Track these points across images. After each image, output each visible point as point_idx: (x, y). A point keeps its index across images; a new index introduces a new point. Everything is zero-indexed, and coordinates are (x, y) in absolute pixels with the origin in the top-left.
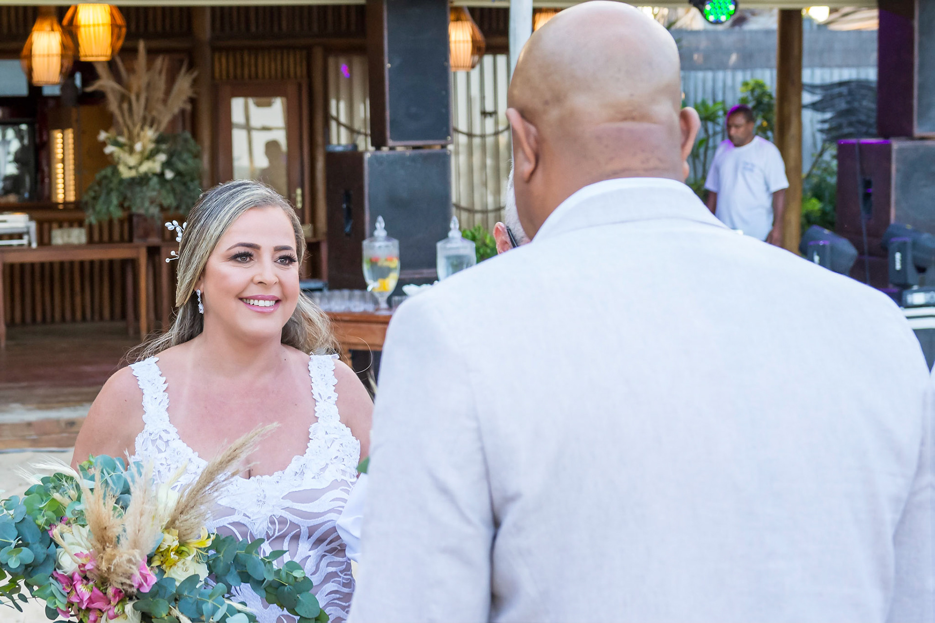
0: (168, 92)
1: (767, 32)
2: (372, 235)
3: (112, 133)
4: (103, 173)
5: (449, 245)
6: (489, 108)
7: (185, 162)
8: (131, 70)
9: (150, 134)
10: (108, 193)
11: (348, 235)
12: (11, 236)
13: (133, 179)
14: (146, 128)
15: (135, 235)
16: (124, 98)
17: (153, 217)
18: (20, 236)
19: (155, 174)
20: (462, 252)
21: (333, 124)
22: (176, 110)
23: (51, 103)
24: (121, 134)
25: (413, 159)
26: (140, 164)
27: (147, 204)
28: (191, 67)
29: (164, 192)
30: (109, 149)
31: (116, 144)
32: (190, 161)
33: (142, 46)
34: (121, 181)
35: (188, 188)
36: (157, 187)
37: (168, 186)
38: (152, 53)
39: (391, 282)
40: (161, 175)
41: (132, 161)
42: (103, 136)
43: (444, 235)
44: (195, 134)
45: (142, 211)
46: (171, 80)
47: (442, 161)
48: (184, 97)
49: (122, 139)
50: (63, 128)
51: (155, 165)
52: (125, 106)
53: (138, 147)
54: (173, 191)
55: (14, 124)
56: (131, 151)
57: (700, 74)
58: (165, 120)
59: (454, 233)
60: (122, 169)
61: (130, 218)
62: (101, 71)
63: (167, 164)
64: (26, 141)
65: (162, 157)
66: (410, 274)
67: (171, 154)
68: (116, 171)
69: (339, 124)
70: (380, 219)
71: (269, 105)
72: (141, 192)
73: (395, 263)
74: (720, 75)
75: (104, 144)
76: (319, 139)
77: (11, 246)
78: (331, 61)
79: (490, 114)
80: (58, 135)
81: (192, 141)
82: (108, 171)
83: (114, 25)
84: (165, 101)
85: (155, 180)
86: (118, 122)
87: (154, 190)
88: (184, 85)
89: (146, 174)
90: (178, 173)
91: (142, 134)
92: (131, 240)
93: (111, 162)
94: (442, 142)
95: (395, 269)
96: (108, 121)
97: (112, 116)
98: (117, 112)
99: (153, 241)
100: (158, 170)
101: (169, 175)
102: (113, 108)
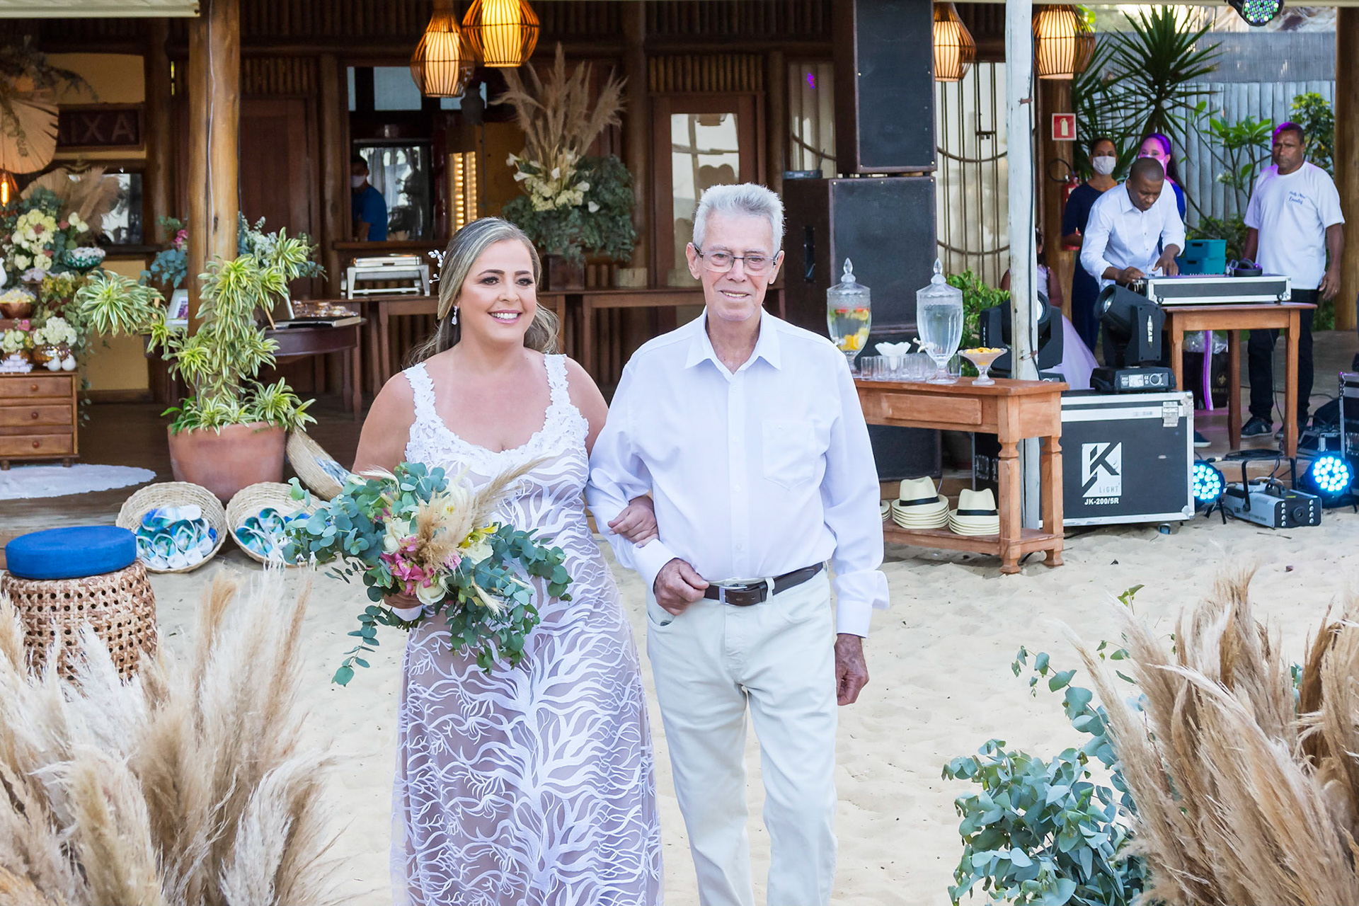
0: (592, 107)
1: (1326, 35)
2: (839, 281)
3: (524, 155)
4: (513, 205)
5: (931, 294)
6: (986, 127)
7: (613, 192)
8: (546, 80)
9: (570, 157)
11: (809, 281)
12: (400, 282)
13: (549, 212)
14: (565, 150)
15: (551, 281)
16: (538, 114)
17: (573, 258)
18: (410, 282)
19: (575, 207)
20: (946, 302)
21: (796, 147)
22: (601, 128)
23: (450, 119)
24: (534, 158)
25: (888, 188)
26: (559, 194)
27: (566, 243)
28: (621, 74)
29: (587, 229)
30: (520, 176)
31: (529, 169)
32: (619, 191)
33: (559, 50)
34: (535, 214)
35: (616, 224)
36: (579, 222)
37: (592, 222)
38: (571, 59)
39: (860, 339)
40: (585, 206)
41: (548, 191)
42: (512, 159)
43: (926, 282)
44: (625, 159)
45: (559, 252)
46: (596, 91)
47: (925, 191)
48: (611, 112)
49: (535, 164)
50: (464, 152)
51: (576, 196)
52: (540, 123)
53: (555, 173)
54: (599, 226)
55: (403, 146)
56: (547, 178)
57: (1245, 87)
58: (589, 139)
59: (938, 279)
60: (535, 199)
62: (509, 79)
63: (590, 195)
64: (419, 167)
65: (585, 186)
66: (883, 329)
67: (595, 183)
68: (528, 204)
69: (803, 145)
70: (848, 260)
71: (717, 123)
72: (560, 228)
73: (866, 316)
74: (1269, 87)
75: (514, 170)
76: (779, 165)
77: (400, 293)
78: (793, 68)
79: (987, 134)
80: (458, 158)
81: (622, 167)
82: (519, 203)
83: (523, 22)
84: (588, 118)
85: (576, 213)
86: (531, 143)
87: (574, 226)
88: (611, 97)
89: (565, 205)
90: (604, 206)
91: (560, 157)
92: (546, 288)
93: (522, 192)
94: (925, 168)
95: (866, 321)
96: (519, 142)
97: (524, 134)
98: (529, 131)
99: (575, 288)
100: (580, 201)
101: (593, 208)
102: (525, 124)
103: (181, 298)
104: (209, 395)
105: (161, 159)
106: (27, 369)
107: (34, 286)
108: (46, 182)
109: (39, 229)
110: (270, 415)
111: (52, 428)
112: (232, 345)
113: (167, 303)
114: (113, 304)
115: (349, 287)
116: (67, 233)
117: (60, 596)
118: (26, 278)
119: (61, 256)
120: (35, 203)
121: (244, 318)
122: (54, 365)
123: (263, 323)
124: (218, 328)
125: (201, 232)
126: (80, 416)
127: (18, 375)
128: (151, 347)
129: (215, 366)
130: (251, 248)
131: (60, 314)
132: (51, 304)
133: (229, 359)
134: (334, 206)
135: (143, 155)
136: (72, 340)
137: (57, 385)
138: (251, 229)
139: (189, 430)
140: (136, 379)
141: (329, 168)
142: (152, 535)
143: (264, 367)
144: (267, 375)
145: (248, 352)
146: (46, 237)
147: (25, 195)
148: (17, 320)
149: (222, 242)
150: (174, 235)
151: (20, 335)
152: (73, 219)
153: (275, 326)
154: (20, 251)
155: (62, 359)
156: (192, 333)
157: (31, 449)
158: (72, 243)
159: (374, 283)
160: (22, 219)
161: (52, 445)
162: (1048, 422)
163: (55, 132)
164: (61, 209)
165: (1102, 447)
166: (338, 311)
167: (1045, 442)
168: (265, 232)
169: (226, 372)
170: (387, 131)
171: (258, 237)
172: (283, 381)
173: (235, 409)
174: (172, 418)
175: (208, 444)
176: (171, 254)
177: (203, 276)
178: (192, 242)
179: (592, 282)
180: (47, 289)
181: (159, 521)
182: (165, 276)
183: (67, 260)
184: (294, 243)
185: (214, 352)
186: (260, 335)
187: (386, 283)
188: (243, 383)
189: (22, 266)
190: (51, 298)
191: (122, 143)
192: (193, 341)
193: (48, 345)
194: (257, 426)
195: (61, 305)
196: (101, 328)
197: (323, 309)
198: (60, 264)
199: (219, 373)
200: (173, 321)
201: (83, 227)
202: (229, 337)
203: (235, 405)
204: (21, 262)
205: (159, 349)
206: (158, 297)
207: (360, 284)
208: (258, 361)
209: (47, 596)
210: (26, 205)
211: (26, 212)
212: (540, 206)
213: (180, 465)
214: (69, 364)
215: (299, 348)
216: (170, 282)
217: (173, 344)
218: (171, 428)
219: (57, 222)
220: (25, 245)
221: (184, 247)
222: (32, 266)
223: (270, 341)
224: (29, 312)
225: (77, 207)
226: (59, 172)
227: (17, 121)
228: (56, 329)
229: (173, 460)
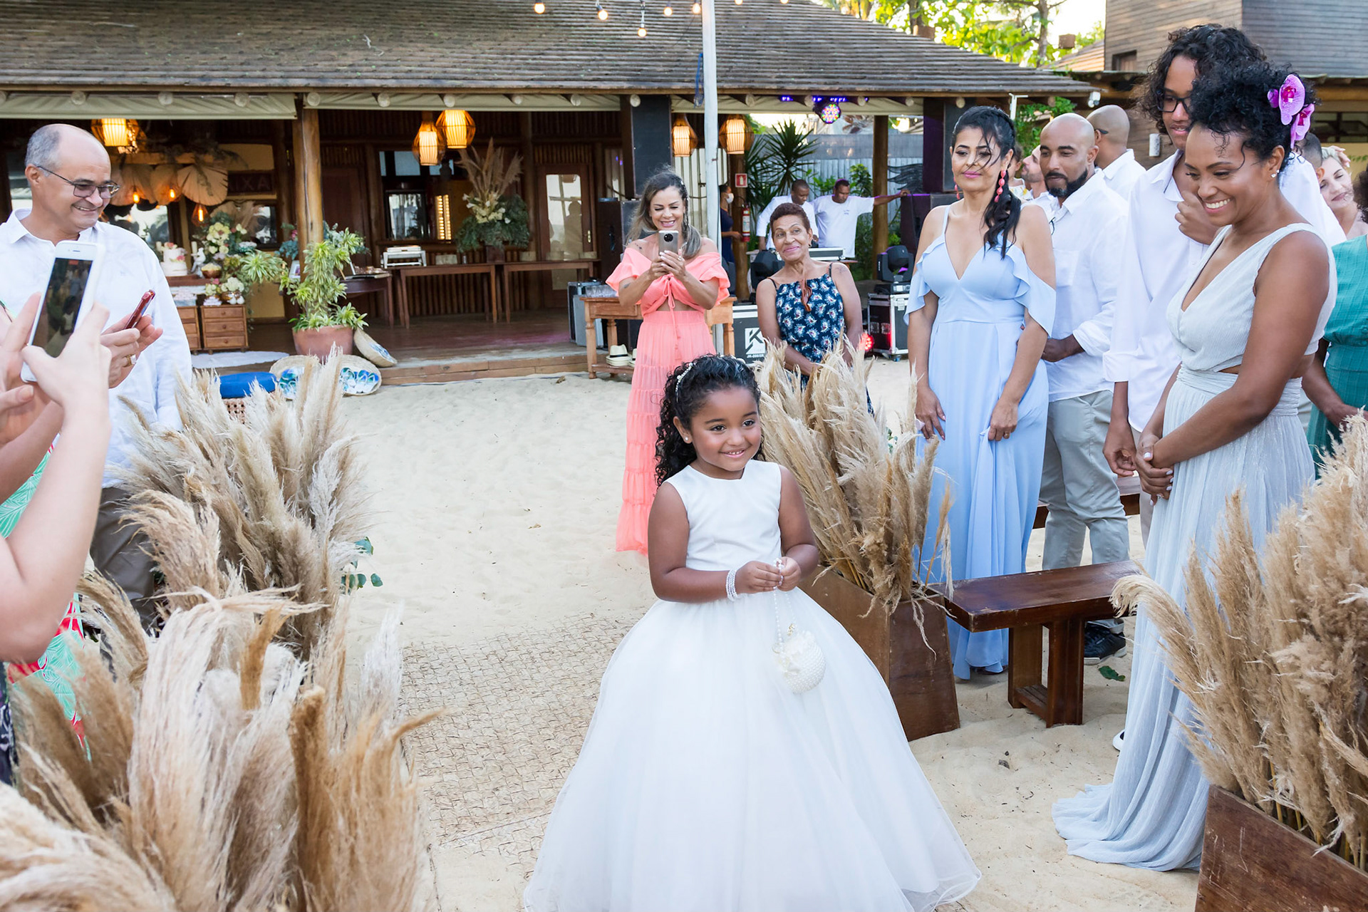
0: (505, 170)
3: (472, 195)
4: (467, 221)
6: (703, 181)
7: (517, 213)
8: (483, 156)
9: (495, 196)
10: (470, 233)
12: (411, 260)
13: (485, 224)
14: (492, 192)
15: (488, 259)
16: (478, 173)
18: (416, 259)
19: (499, 221)
22: (511, 182)
23: (434, 179)
24: (477, 196)
26: (489, 214)
27: (494, 240)
28: (520, 154)
29: (504, 232)
30: (470, 205)
31: (475, 202)
32: (520, 213)
33: (491, 142)
34: (478, 225)
35: (519, 228)
36: (500, 229)
37: (507, 229)
38: (496, 146)
40: (503, 220)
41: (484, 213)
42: (465, 197)
44: (524, 197)
45: (491, 244)
46: (508, 162)
48: (516, 173)
49: (477, 200)
50: (443, 195)
51: (499, 215)
52: (479, 178)
53: (488, 204)
54: (511, 232)
55: (412, 193)
56: (484, 207)
58: (504, 187)
60: (478, 217)
61: (485, 247)
62: (463, 155)
63: (506, 215)
64: (420, 205)
65: (503, 210)
67: (508, 210)
68: (474, 219)
71: (572, 181)
72: (491, 232)
74: (842, 161)
75: (467, 202)
76: (601, 197)
77: (411, 265)
78: (607, 152)
79: (703, 184)
80: (439, 199)
81: (522, 201)
82: (469, 219)
83: (468, 126)
84: (503, 176)
85: (499, 224)
86: (475, 188)
87: (498, 231)
88: (515, 165)
89: (493, 220)
90: (513, 220)
91: (490, 196)
92: (485, 262)
93: (471, 213)
96: (469, 188)
97: (471, 184)
98: (474, 182)
99: (499, 262)
100: (500, 218)
101: (507, 221)
102: (472, 179)
103: (296, 265)
104: (313, 312)
105: (284, 199)
106: (219, 304)
107: (220, 262)
108: (224, 209)
109: (221, 233)
110: (344, 321)
111: (234, 333)
112: (323, 286)
113: (289, 266)
114: (258, 267)
115: (385, 262)
116: (236, 235)
117: (239, 406)
118: (216, 258)
119: (233, 247)
120: (218, 220)
121: (328, 273)
122: (233, 301)
123: (338, 275)
124: (315, 278)
125: (304, 231)
126: (248, 328)
127: (215, 307)
128: (281, 288)
129: (315, 297)
130: (331, 238)
131: (234, 276)
132: (230, 271)
133: (322, 294)
134: (376, 222)
135: (274, 197)
136: (242, 289)
137: (235, 312)
138: (331, 229)
139: (303, 329)
140: (278, 311)
141: (373, 203)
142: (287, 382)
143: (340, 298)
144: (342, 302)
145: (332, 290)
146: (225, 237)
147: (212, 215)
148: (212, 279)
149: (315, 234)
150: (291, 233)
151: (214, 287)
152: (239, 228)
153: (345, 278)
154: (211, 244)
155: (237, 298)
156: (302, 281)
157: (224, 344)
158: (239, 240)
159: (398, 260)
160: (211, 228)
161: (234, 342)
162: (727, 316)
163: (226, 184)
164: (232, 223)
165: (755, 330)
166: (377, 271)
167: (725, 326)
168: (338, 230)
169: (320, 300)
170: (403, 186)
171: (334, 234)
172: (350, 304)
173: (326, 319)
174: (294, 324)
175: (314, 336)
176: (290, 243)
177: (305, 251)
178: (300, 237)
179: (509, 258)
180: (227, 263)
181: (290, 375)
182: (288, 254)
183: (237, 248)
184: (353, 236)
185: (314, 290)
186: (337, 281)
187: (405, 260)
188: (330, 306)
189: (213, 252)
190: (229, 268)
191: (263, 191)
192: (303, 285)
193: (229, 292)
194: (338, 327)
195: (235, 271)
196: (253, 278)
197: (370, 270)
198: (233, 250)
199: (317, 301)
200: (294, 277)
201: (244, 232)
202: (321, 282)
203: (326, 317)
204: (213, 250)
205: (285, 290)
206: (284, 264)
207: (391, 261)
208: (337, 294)
209: (232, 406)
210: (213, 220)
211: (213, 224)
212: (481, 220)
213: (300, 347)
214: (241, 301)
215: (358, 289)
216: (290, 257)
217: (292, 286)
218: (294, 329)
219: (230, 229)
220: (214, 241)
221: (296, 239)
222: (218, 252)
223: (343, 285)
224: (218, 275)
225: (240, 221)
226: (230, 204)
227: (206, 178)
228: (233, 284)
229: (296, 345)
